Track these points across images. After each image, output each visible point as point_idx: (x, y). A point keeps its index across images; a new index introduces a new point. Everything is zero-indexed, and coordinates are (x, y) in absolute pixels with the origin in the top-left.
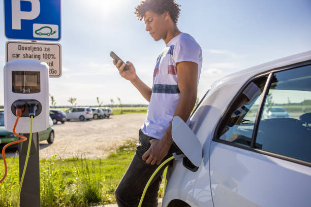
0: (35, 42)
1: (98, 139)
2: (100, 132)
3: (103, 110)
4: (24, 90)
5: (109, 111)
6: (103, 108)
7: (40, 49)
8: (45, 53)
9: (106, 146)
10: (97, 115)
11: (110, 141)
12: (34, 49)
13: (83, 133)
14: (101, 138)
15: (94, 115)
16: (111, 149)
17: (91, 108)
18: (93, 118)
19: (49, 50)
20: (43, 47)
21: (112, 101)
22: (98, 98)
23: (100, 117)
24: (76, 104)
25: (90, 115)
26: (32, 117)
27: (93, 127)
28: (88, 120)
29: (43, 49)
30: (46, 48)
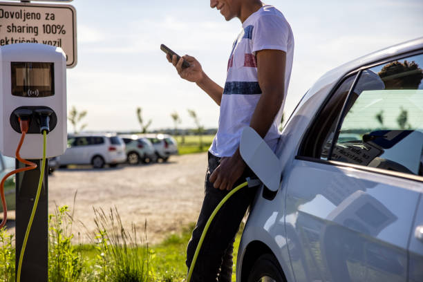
0: (27, 4)
1: (139, 209)
2: (143, 193)
3: (152, 140)
4: (29, 92)
5: (167, 143)
6: (153, 136)
7: (37, 16)
8: (46, 23)
9: (159, 224)
10: (137, 154)
11: (169, 213)
12: (27, 16)
13: (102, 195)
14: (147, 208)
15: (130, 154)
16: (171, 229)
17: (120, 137)
18: (127, 163)
19: (53, 18)
20: (43, 12)
21: (175, 118)
22: (139, 111)
23: (144, 160)
24: (83, 127)
25: (120, 153)
26: (45, 132)
27: (128, 184)
28: (114, 166)
29: (43, 16)
30: (48, 14)
